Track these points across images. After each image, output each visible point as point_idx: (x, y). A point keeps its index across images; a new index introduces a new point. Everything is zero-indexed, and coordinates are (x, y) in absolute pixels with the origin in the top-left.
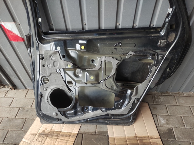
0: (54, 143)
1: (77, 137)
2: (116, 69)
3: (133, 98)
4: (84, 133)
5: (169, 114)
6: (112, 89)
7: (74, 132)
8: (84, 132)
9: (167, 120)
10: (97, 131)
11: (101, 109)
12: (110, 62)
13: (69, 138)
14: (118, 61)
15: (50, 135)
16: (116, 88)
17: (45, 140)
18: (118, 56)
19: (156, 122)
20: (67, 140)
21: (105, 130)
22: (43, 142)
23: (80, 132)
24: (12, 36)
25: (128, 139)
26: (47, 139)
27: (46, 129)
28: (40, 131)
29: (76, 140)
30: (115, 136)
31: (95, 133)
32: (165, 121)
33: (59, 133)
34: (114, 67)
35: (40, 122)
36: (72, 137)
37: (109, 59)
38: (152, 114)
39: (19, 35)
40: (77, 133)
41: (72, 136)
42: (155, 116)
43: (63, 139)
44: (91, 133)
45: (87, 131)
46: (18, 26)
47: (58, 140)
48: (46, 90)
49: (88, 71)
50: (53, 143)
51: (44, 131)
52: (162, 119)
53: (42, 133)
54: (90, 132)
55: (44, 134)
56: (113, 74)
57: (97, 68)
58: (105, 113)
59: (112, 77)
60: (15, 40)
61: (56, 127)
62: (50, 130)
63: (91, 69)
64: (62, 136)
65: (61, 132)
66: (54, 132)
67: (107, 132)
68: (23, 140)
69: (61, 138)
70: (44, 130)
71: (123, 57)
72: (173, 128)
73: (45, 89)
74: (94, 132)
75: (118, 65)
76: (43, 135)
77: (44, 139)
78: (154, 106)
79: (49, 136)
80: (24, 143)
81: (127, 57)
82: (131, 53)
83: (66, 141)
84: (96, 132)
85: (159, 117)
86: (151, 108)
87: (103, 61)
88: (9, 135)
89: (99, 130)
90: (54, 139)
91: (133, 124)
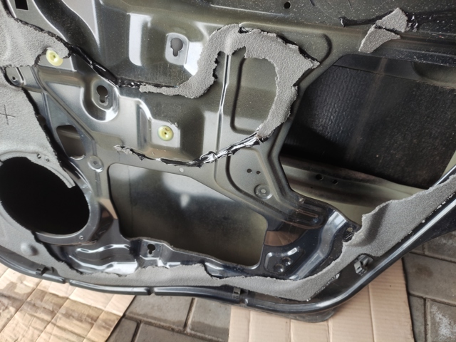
0: (36, 336)
1: (118, 330)
2: (292, 107)
4: (145, 319)
6: (257, 199)
7: (109, 308)
10: (190, 322)
11: (202, 262)
12: (263, 64)
13: (88, 326)
14: (307, 64)
15: (29, 303)
16: (277, 198)
17: (9, 320)
18: (311, 35)
19: (420, 328)
20: (79, 335)
23: (131, 313)
26: (18, 316)
27: (21, 279)
28: (1, 285)
31: (181, 328)
33: (61, 301)
34: (284, 94)
37: (261, 45)
38: (409, 294)
40: (121, 314)
42: (417, 303)
43: (67, 326)
44: (167, 325)
45: (157, 314)
47: (49, 327)
49: (147, 97)
50: (32, 336)
51: (13, 286)
52: (445, 321)
53: (5, 293)
54: (165, 321)
55: (9, 297)
56: (268, 132)
57: (192, 89)
59: (265, 147)
62: (32, 285)
63: (164, 90)
64: (68, 315)
65: (67, 298)
66: (43, 294)
67: (225, 332)
69: (62, 322)
71: (341, 41)
74: (178, 323)
75: (304, 85)
76: (6, 302)
77: (6, 315)
78: (422, 261)
79: (24, 307)
81: (367, 43)
82: (397, 20)
84: (185, 325)
85: (433, 309)
86: (411, 270)
87: (228, 51)
89: (197, 320)
90: (38, 322)
91: (327, 320)
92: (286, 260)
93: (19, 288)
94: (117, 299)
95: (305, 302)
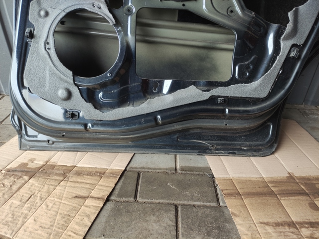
0: (52, 189)
1: (123, 178)
4: (143, 170)
7: (112, 167)
8: (143, 168)
10: (178, 167)
13: (99, 178)
15: (42, 172)
17: (23, 184)
20: (91, 184)
21: (201, 165)
22: (15, 188)
23: (132, 168)
25: (270, 182)
26: (32, 181)
27: (32, 161)
28: (13, 165)
29: (120, 184)
30: (232, 174)
31: (174, 172)
33: (71, 168)
35: (18, 148)
36: (108, 177)
40: (124, 169)
41: (107, 174)
43: (79, 180)
44: (162, 171)
45: (152, 166)
47: (62, 183)
48: (47, 14)
50: (49, 188)
51: (25, 165)
53: (17, 169)
54: (160, 169)
55: (22, 171)
58: (206, 96)
61: (62, 158)
62: (41, 163)
64: (79, 174)
65: (75, 166)
66: (53, 167)
67: (207, 169)
69: (74, 179)
70: (25, 161)
73: (42, 13)
74: (170, 169)
76: (20, 174)
77: (21, 181)
79: (37, 175)
83: (88, 186)
84: (176, 169)
89: (184, 165)
90: (52, 181)
92: (248, 67)
93: (31, 165)
94: (118, 161)
95: (264, 99)
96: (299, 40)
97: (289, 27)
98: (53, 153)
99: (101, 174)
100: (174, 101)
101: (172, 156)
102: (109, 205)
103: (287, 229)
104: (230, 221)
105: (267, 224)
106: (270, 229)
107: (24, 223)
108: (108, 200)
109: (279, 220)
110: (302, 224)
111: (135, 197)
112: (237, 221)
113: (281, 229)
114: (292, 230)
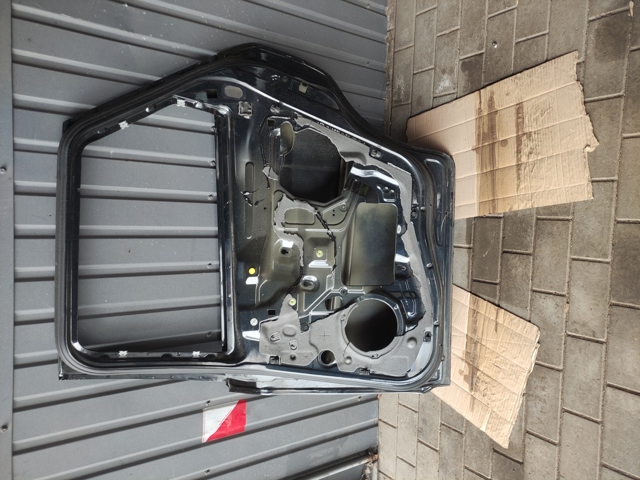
0: (489, 351)
1: (478, 294)
2: (301, 201)
3: (370, 162)
4: (470, 277)
5: (433, 66)
6: (348, 210)
7: (468, 304)
8: (468, 277)
9: (444, 72)
10: (467, 246)
11: (400, 236)
12: (287, 215)
13: (479, 315)
14: (285, 197)
15: (473, 362)
16: (345, 200)
17: (484, 374)
18: (273, 199)
19: (448, 98)
20: (484, 321)
21: (465, 226)
22: (488, 380)
23: (468, 287)
24: (233, 423)
25: (482, 170)
26: (481, 369)
27: (461, 372)
28: (466, 387)
29: (484, 297)
30: (475, 200)
31: (471, 250)
32: (445, 76)
33: (469, 339)
34: (297, 205)
35: (448, 387)
36: (478, 307)
37: (279, 216)
38: (432, 108)
39: (232, 407)
40: (470, 294)
41: (475, 308)
42: (436, 103)
43: (481, 330)
44: (471, 260)
45: (466, 269)
46: (211, 405)
47: (483, 343)
48: (349, 358)
49: (306, 263)
50: (489, 353)
51: (466, 378)
52: (442, 84)
53: (470, 382)
54: (469, 262)
55: (472, 378)
56: (312, 208)
57: (300, 243)
58: (411, 225)
59: (320, 209)
60: (243, 421)
61: (458, 348)
62: (464, 364)
63: (302, 255)
64: (475, 331)
65: (467, 335)
66: (467, 353)
67: (469, 220)
68: (483, 429)
69: (479, 334)
70: (462, 377)
71: (275, 187)
72: (461, 58)
73: (348, 361)
74: (469, 253)
75: (293, 197)
76: (475, 379)
77: (482, 377)
78: (415, 103)
79: (475, 365)
80: (490, 426)
81: (275, 178)
82: (266, 170)
83: (486, 322)
84: (469, 248)
85: (438, 92)
86: (420, 110)
87: (283, 229)
88: (473, 467)
89: (465, 241)
90: (482, 352)
91: (451, 157)
92: (386, 191)
93: (466, 372)
94: (461, 300)
95: (413, 175)
96: (366, 151)
97: (357, 161)
98: (452, 356)
99: (474, 313)
100: (415, 253)
101: (455, 250)
102: (503, 304)
103: (522, 172)
104: (516, 213)
105: (518, 186)
106: (522, 186)
107: (517, 366)
108: (499, 306)
109: (515, 175)
110: (518, 160)
111: (496, 284)
112: (515, 208)
113: (522, 177)
114: (522, 168)
